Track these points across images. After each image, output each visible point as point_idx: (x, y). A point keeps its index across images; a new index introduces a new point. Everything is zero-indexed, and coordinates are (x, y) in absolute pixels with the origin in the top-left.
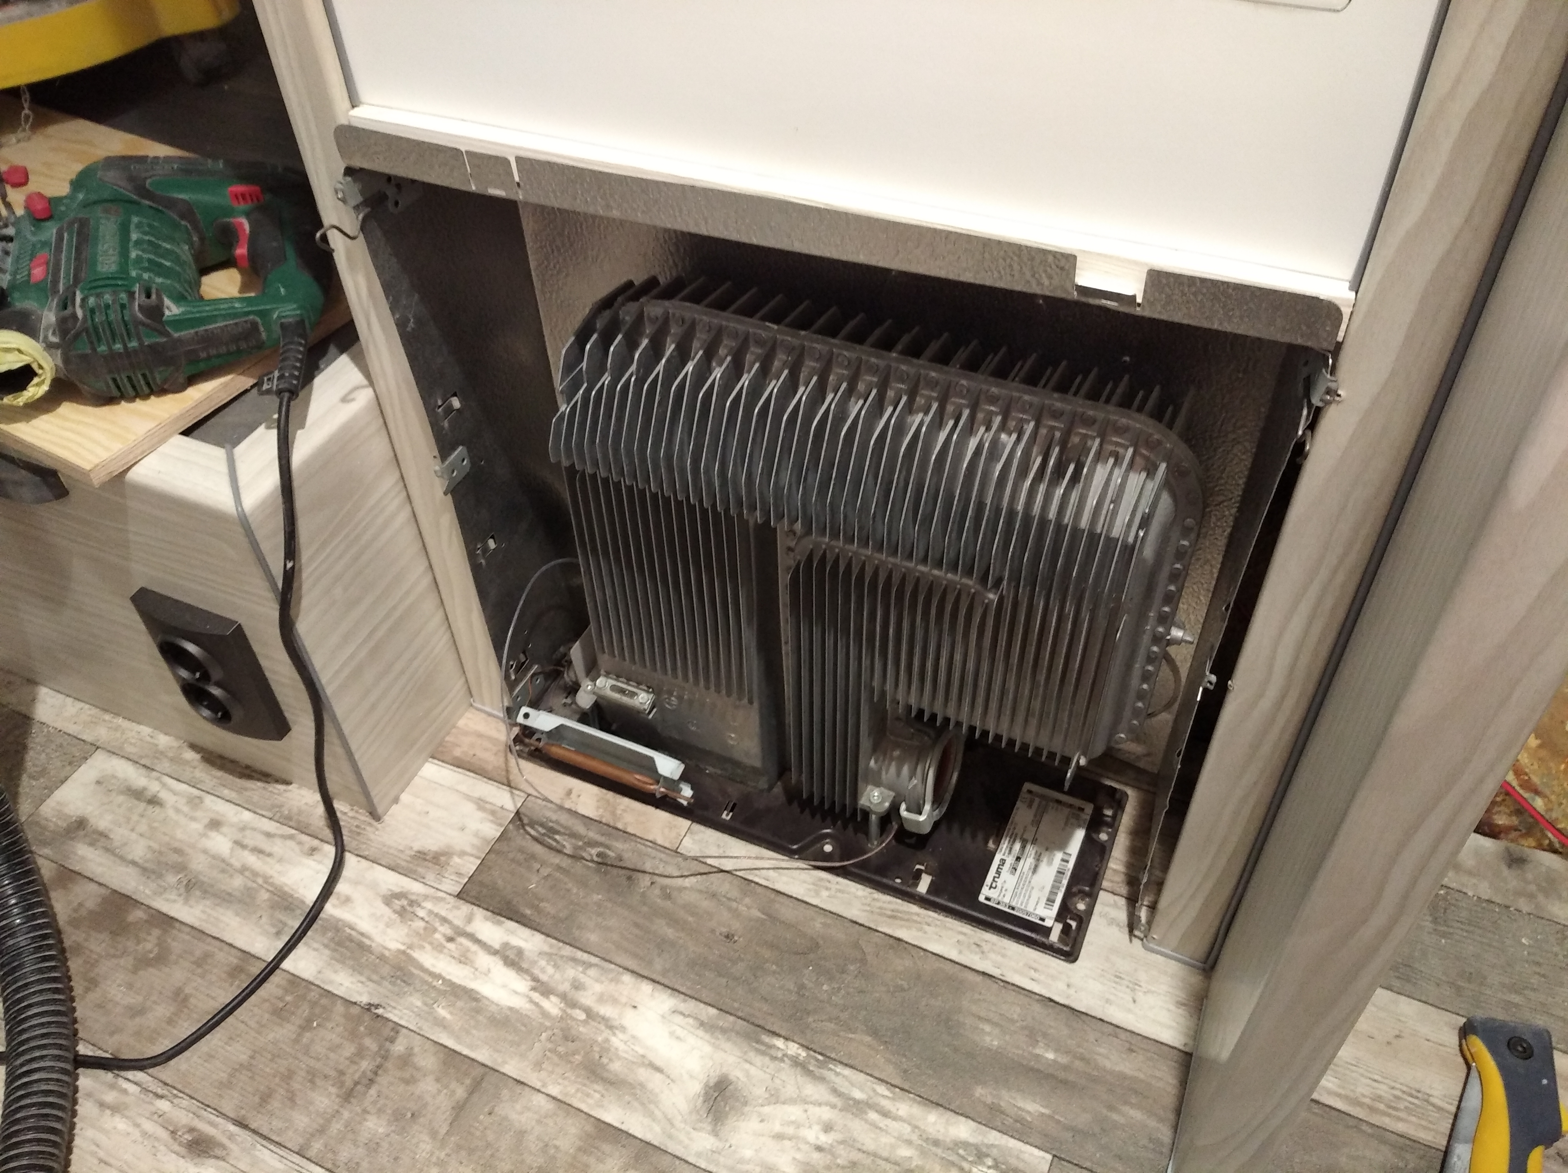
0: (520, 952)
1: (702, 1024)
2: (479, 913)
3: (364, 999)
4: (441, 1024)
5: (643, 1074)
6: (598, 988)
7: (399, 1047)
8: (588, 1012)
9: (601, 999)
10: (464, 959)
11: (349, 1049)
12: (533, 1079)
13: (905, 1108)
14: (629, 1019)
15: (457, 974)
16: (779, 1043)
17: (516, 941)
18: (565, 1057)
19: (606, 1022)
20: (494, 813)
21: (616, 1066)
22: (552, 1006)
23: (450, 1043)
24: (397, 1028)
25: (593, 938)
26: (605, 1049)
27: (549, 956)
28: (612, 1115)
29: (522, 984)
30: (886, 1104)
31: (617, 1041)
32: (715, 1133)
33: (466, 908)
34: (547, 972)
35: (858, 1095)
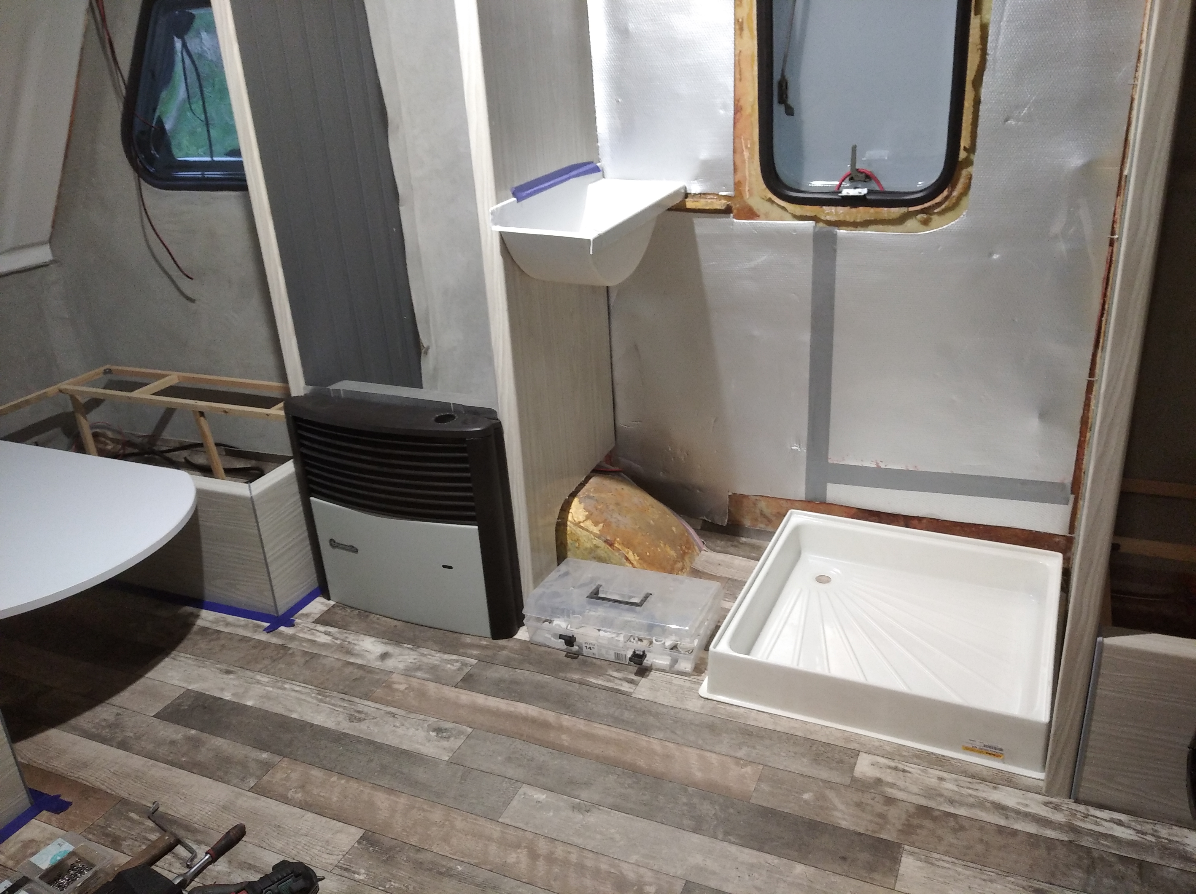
0: (330, 632)
1: (383, 643)
2: (318, 625)
3: (281, 643)
4: (304, 647)
5: (362, 653)
6: (353, 638)
7: (291, 651)
8: (349, 642)
9: (353, 640)
10: (312, 634)
11: (275, 652)
12: (330, 655)
13: (438, 655)
14: (361, 643)
15: (310, 637)
16: (405, 645)
17: (329, 630)
18: (341, 651)
19: (355, 644)
20: (326, 605)
21: (355, 652)
22: (338, 642)
23: (306, 650)
24: (290, 648)
25: (353, 628)
26: (352, 649)
27: (339, 632)
28: (352, 660)
29: (329, 638)
30: (434, 654)
31: (357, 647)
32: (382, 662)
33: (314, 624)
34: (338, 635)
35: (425, 653)
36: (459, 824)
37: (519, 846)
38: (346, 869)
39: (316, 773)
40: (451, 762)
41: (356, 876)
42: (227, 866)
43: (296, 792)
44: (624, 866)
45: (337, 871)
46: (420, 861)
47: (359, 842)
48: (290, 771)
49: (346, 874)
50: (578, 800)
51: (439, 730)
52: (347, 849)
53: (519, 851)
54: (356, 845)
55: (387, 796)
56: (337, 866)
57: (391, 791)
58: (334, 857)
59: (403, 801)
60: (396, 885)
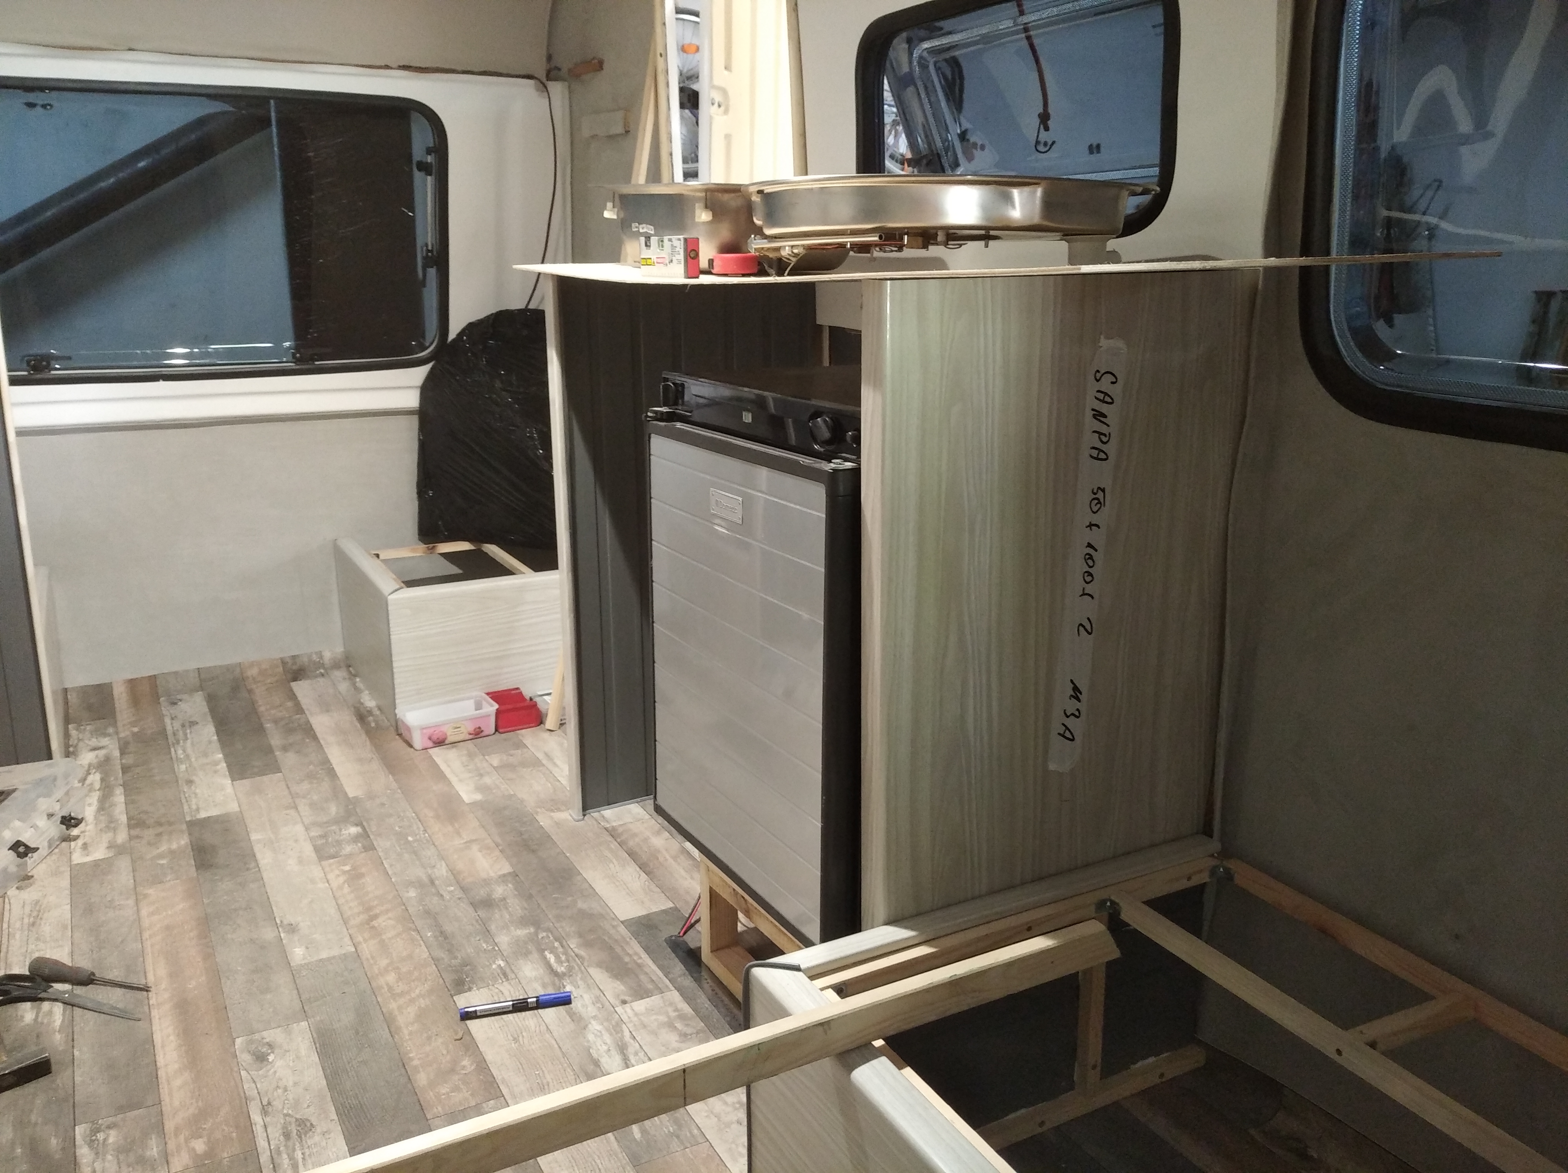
36: (384, 962)
37: (373, 927)
38: (505, 975)
39: (422, 1079)
40: (306, 1017)
41: (502, 965)
42: (590, 1026)
43: (464, 1067)
44: (335, 884)
45: (511, 976)
46: (447, 952)
47: (470, 989)
48: (443, 1097)
49: (508, 970)
50: (282, 935)
51: (261, 1058)
52: (486, 990)
53: (376, 925)
54: (475, 989)
55: (399, 1018)
56: (508, 980)
57: (389, 1021)
58: (501, 988)
59: (393, 1005)
60: (484, 945)
